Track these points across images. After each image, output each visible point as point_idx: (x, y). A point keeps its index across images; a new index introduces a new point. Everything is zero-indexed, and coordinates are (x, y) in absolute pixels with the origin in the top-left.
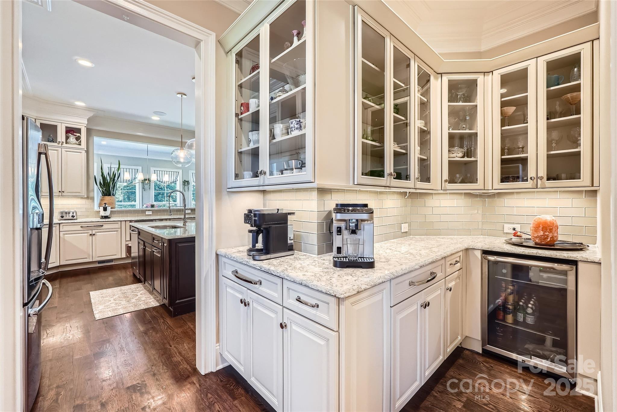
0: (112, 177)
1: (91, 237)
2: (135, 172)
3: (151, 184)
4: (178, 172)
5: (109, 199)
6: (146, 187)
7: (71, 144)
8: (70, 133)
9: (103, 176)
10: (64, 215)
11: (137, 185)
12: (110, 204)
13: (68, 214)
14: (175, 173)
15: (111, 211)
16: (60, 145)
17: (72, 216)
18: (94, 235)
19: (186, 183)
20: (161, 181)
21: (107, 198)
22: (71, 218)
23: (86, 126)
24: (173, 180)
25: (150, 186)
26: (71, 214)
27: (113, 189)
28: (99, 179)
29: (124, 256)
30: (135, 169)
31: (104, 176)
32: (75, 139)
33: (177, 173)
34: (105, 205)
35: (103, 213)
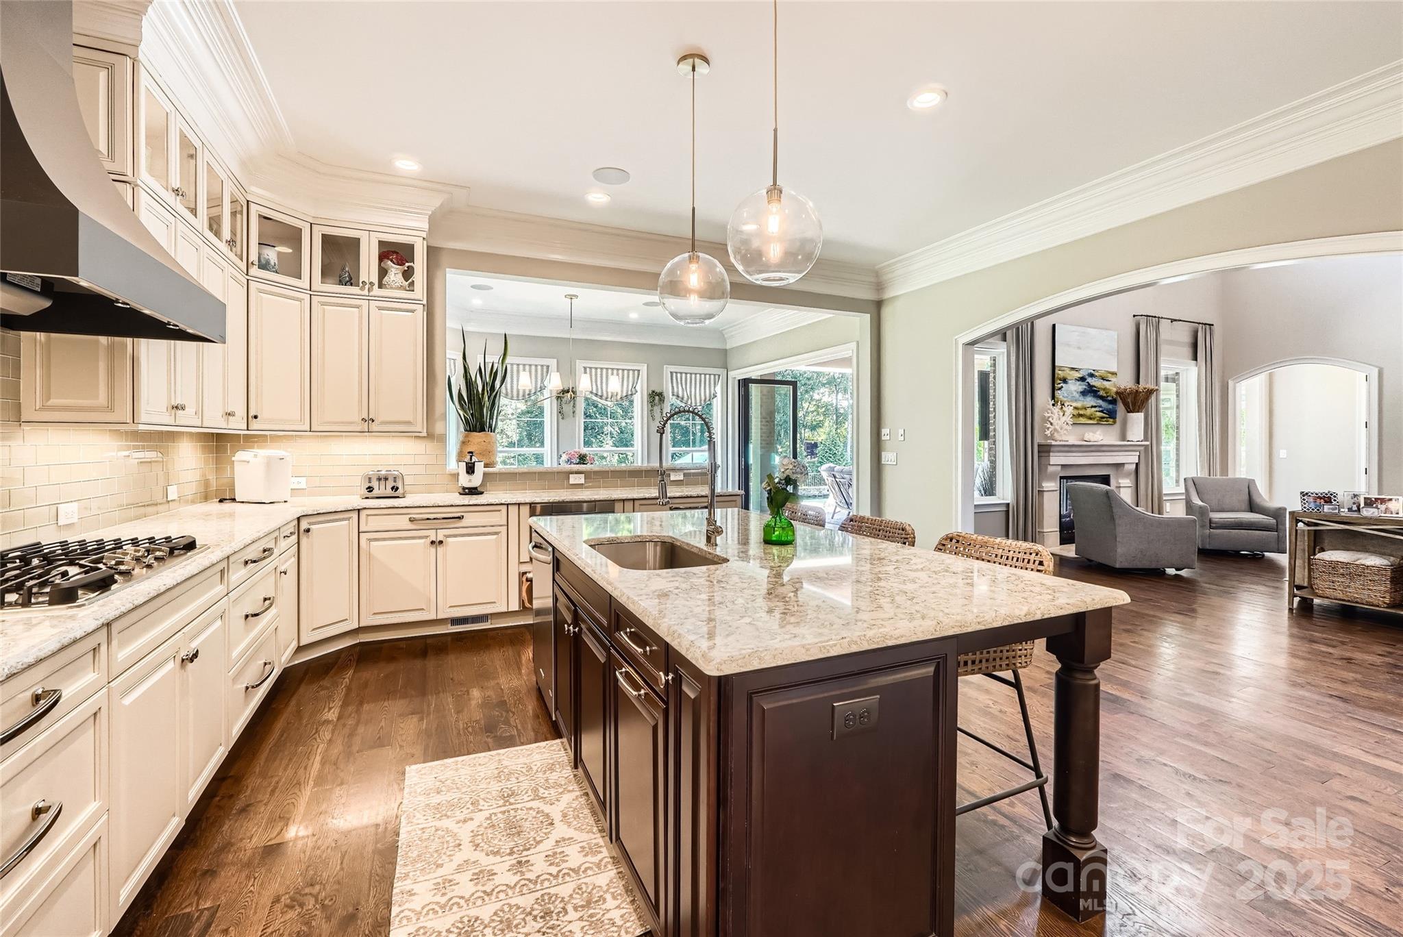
0: (488, 379)
1: (433, 550)
2: (542, 374)
3: (578, 399)
4: (639, 371)
5: (480, 440)
6: (567, 409)
7: (392, 288)
8: (388, 259)
9: (466, 376)
10: (375, 484)
11: (547, 405)
12: (483, 455)
13: (383, 482)
14: (631, 372)
15: (485, 474)
16: (366, 292)
17: (392, 488)
18: (441, 542)
19: (657, 398)
20: (600, 394)
21: (477, 437)
22: (389, 492)
23: (425, 236)
24: (627, 392)
25: (574, 407)
26: (390, 484)
27: (491, 411)
28: (458, 383)
29: (515, 606)
30: (542, 366)
31: (469, 377)
32: (401, 275)
33: (636, 372)
34: (471, 456)
35: (465, 481)
